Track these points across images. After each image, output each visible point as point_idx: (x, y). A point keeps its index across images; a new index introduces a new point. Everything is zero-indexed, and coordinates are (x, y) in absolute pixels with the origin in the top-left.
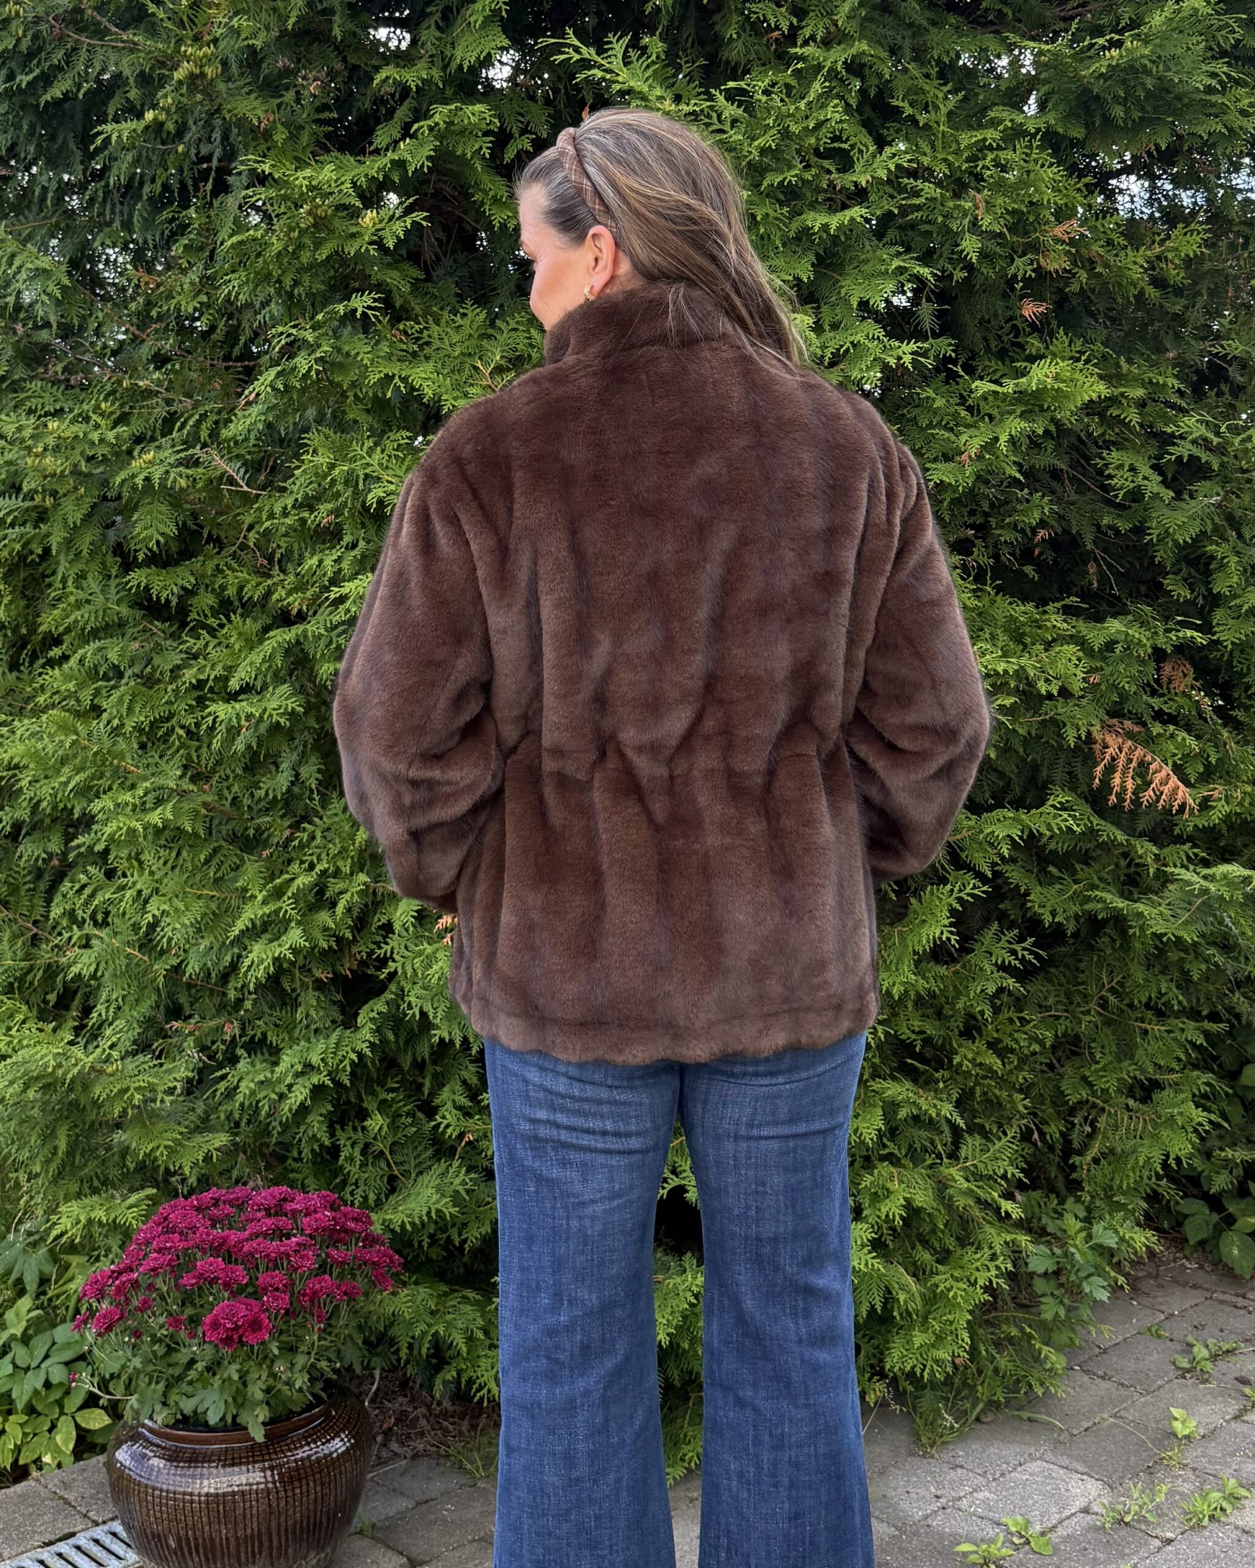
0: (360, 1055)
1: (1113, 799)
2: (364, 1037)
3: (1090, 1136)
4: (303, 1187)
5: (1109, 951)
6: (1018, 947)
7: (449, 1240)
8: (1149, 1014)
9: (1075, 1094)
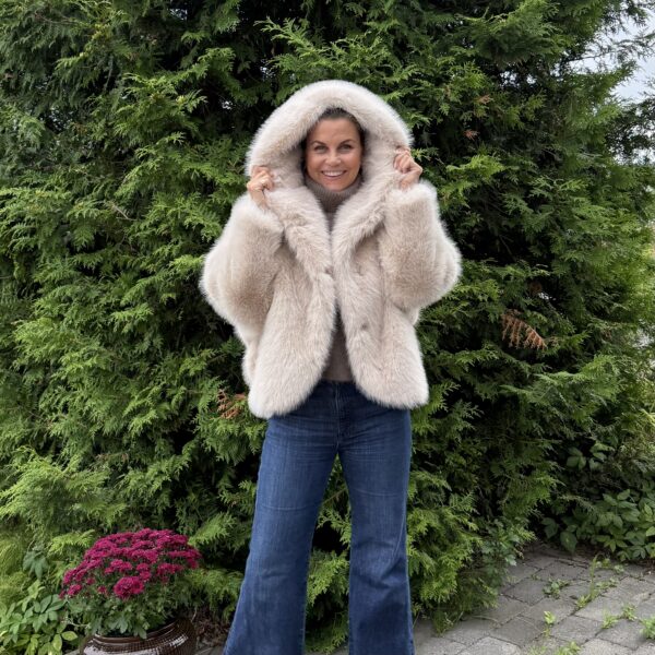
0: (184, 467)
1: (511, 345)
2: (185, 459)
3: (505, 491)
5: (510, 410)
6: (471, 410)
7: (227, 549)
8: (528, 437)
9: (497, 473)
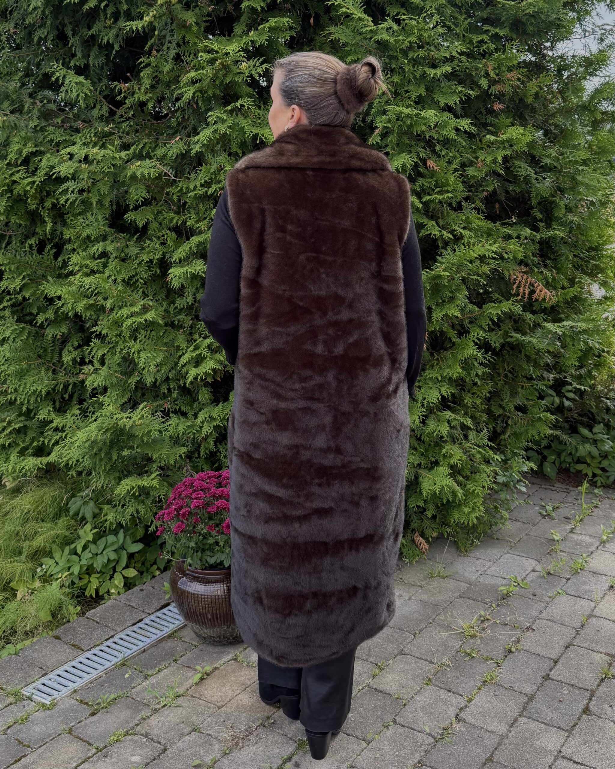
1: (520, 297)
3: (505, 428)
4: (202, 469)
5: (507, 356)
6: (486, 356)
8: (525, 380)
